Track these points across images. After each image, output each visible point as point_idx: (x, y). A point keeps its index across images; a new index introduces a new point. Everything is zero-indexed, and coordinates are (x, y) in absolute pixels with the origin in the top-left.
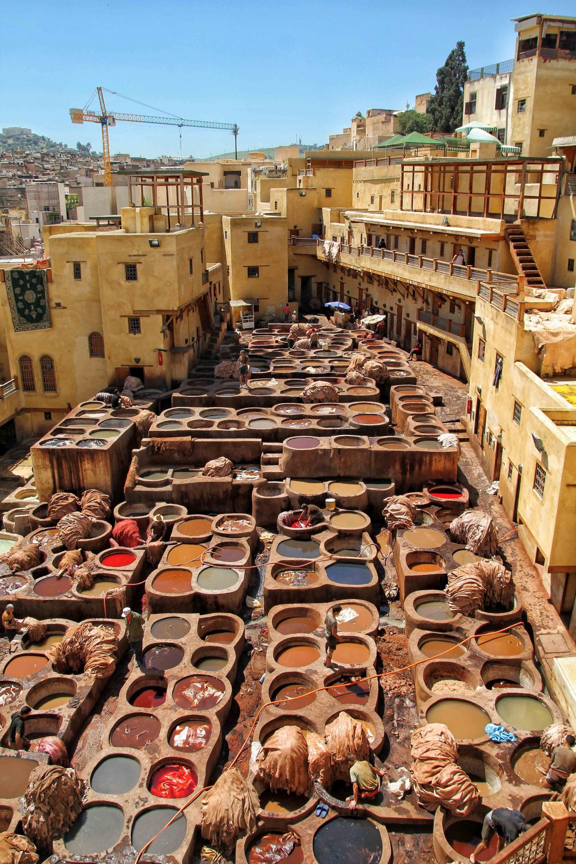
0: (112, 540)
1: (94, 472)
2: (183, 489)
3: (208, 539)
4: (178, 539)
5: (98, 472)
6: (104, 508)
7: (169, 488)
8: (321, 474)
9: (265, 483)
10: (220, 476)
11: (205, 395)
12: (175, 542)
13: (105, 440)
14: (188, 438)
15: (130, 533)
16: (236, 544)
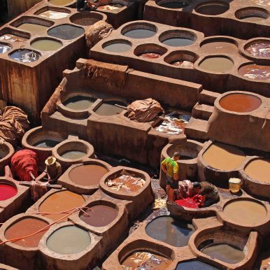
0: (7, 168)
1: (22, 87)
2: (98, 127)
3: (91, 192)
4: (64, 185)
5: (25, 88)
6: (17, 130)
7: (84, 122)
8: (249, 145)
9: (184, 140)
10: (140, 121)
11: (180, 10)
12: (60, 186)
13: (40, 54)
14: (123, 68)
15: (24, 165)
16: (114, 206)
